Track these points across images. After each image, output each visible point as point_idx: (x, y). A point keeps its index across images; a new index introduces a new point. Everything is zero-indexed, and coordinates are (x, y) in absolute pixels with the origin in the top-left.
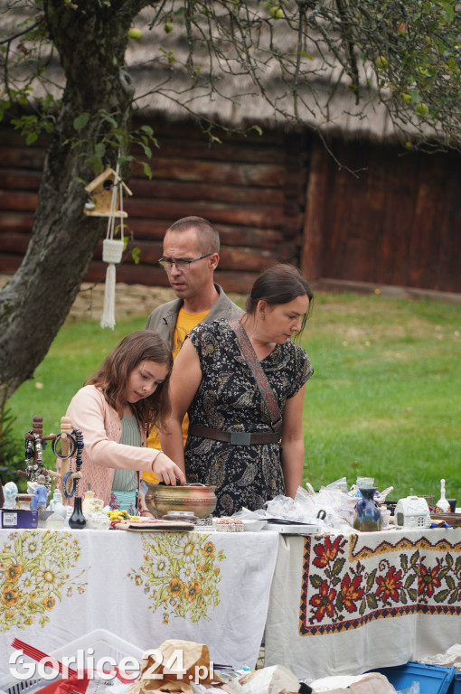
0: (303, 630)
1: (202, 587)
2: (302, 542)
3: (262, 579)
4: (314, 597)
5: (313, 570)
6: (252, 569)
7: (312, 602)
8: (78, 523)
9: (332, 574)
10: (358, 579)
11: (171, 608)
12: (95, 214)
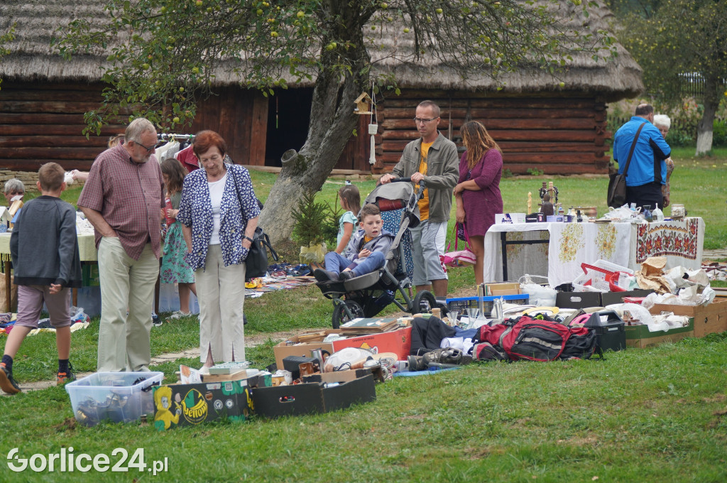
0: (637, 262)
1: (612, 245)
2: (637, 226)
3: (627, 241)
4: (640, 248)
5: (640, 238)
6: (624, 237)
7: (639, 250)
8: (580, 220)
9: (644, 239)
10: (651, 241)
11: (604, 253)
12: (360, 113)
